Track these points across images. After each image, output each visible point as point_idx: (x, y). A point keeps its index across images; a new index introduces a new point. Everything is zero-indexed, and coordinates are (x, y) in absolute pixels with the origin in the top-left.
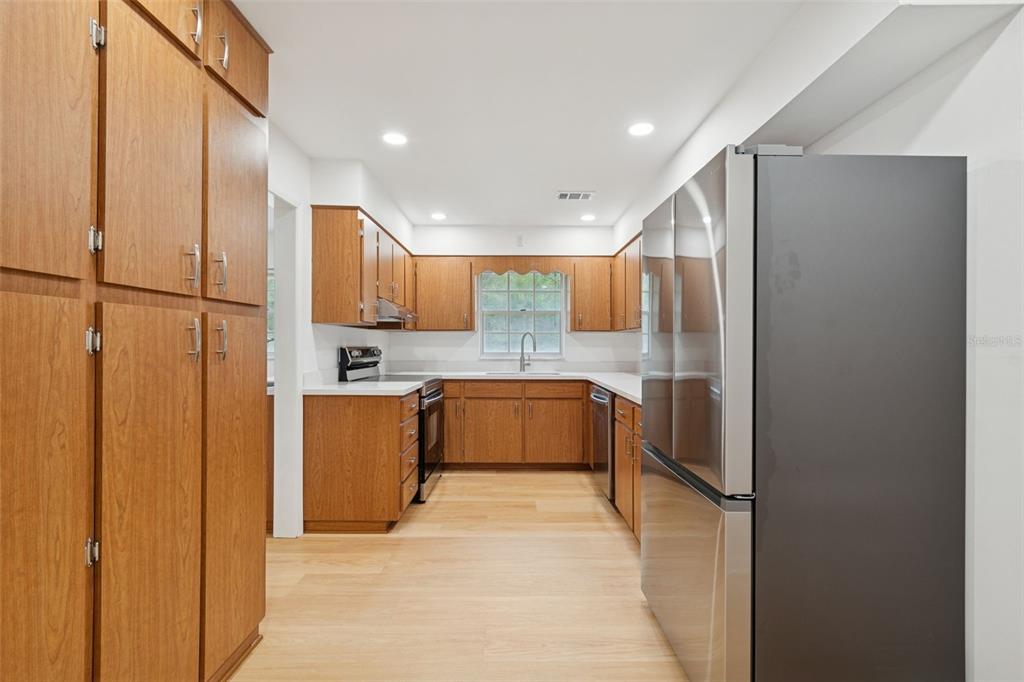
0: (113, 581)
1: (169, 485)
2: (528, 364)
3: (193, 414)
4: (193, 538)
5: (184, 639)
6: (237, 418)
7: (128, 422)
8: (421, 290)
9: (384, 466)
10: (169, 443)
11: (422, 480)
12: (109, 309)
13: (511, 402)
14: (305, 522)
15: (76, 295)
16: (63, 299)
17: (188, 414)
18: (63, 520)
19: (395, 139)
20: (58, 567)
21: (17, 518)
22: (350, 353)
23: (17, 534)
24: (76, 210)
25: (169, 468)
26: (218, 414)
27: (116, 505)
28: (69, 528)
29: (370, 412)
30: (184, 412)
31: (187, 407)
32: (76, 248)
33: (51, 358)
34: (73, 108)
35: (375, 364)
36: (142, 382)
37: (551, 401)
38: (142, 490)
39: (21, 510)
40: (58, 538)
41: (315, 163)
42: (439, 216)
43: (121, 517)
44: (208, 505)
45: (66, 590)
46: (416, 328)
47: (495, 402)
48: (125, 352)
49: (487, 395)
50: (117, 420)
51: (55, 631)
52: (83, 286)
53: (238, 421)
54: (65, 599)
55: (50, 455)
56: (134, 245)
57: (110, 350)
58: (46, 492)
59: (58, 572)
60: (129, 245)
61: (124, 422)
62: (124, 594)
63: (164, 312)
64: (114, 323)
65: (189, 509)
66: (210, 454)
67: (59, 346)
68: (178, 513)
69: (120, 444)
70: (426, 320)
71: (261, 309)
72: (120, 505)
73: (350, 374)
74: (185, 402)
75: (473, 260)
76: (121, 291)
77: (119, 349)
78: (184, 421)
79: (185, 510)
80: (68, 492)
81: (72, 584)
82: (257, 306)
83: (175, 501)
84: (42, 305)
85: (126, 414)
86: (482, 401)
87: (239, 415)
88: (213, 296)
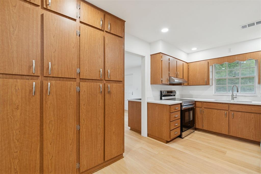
0: (82, 134)
1: (95, 118)
2: (235, 97)
3: (101, 104)
4: (101, 130)
5: (99, 150)
6: (114, 106)
7: (85, 105)
8: (190, 73)
9: (165, 124)
10: (95, 110)
11: (182, 131)
12: (81, 83)
13: (223, 111)
14: (148, 134)
15: (75, 81)
16: (72, 82)
17: (100, 104)
18: (72, 121)
19: (165, 30)
20: (71, 128)
21: (64, 119)
22: (163, 92)
23: (64, 121)
24: (74, 66)
25: (95, 114)
26: (108, 105)
27: (83, 120)
28: (73, 122)
29: (162, 108)
30: (99, 104)
31: (100, 103)
32: (74, 73)
33: (70, 92)
34: (73, 48)
35: (174, 95)
36: (89, 97)
37: (243, 113)
38: (89, 118)
39: (64, 118)
40: (71, 124)
41: (151, 44)
42: (194, 49)
43: (84, 122)
44: (106, 124)
45: (73, 133)
46: (188, 85)
47: (216, 110)
48: (85, 91)
49: (212, 108)
50: (83, 104)
51: (71, 140)
52: (77, 79)
53: (114, 107)
54: (72, 135)
55: (70, 109)
56: (86, 71)
57: (82, 91)
58: (69, 116)
59: (71, 130)
60: (85, 71)
61: (84, 105)
62: (85, 137)
63: (94, 83)
64: (82, 86)
65: (100, 124)
66: (106, 113)
67: (71, 90)
68: (97, 124)
69: (84, 109)
70: (192, 82)
71: (123, 82)
72: (84, 120)
73: (163, 98)
74: (99, 101)
75: (209, 61)
76: (85, 80)
77: (83, 91)
78: (99, 105)
79: (99, 124)
80: (73, 116)
81: (74, 132)
82: (121, 81)
83: (97, 121)
84: (68, 83)
85: (85, 103)
86: (210, 110)
87: (114, 105)
88: (107, 79)
